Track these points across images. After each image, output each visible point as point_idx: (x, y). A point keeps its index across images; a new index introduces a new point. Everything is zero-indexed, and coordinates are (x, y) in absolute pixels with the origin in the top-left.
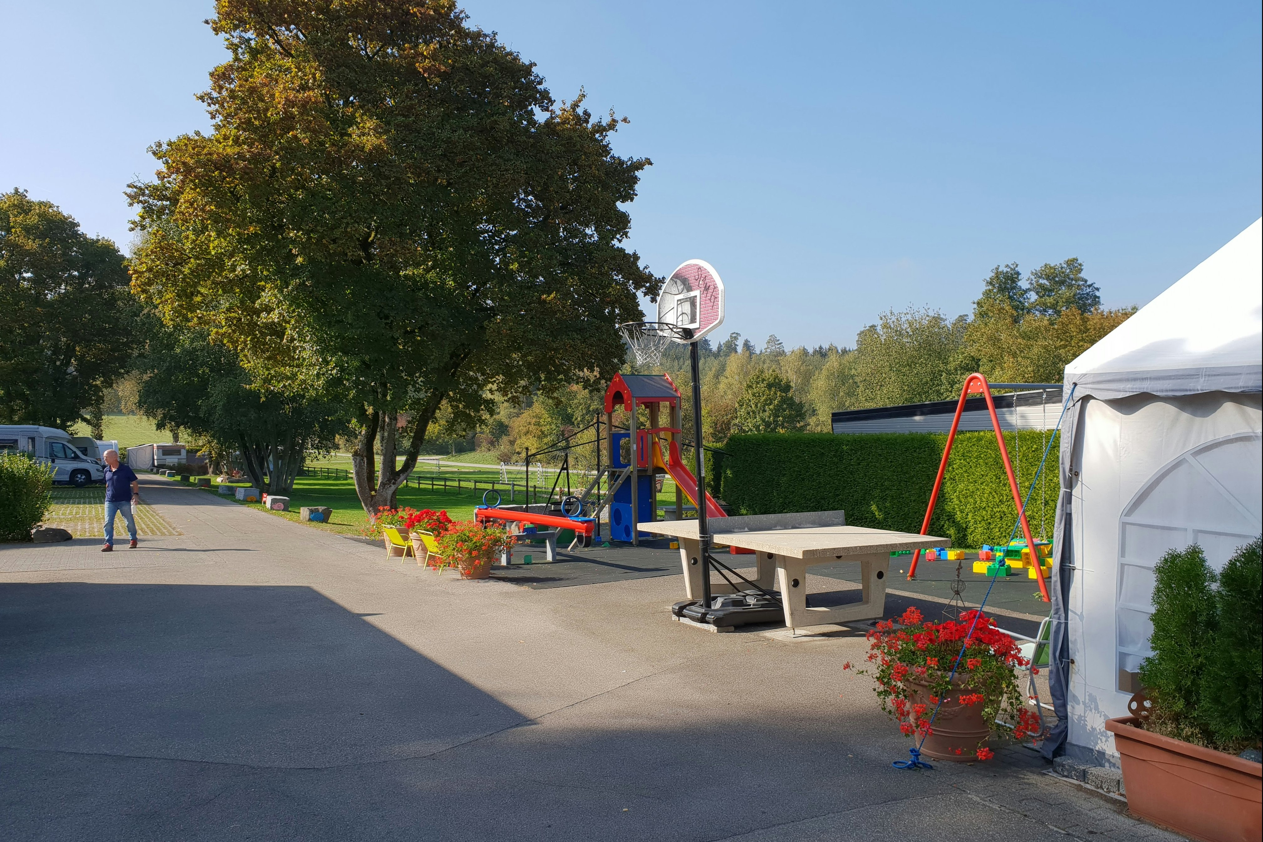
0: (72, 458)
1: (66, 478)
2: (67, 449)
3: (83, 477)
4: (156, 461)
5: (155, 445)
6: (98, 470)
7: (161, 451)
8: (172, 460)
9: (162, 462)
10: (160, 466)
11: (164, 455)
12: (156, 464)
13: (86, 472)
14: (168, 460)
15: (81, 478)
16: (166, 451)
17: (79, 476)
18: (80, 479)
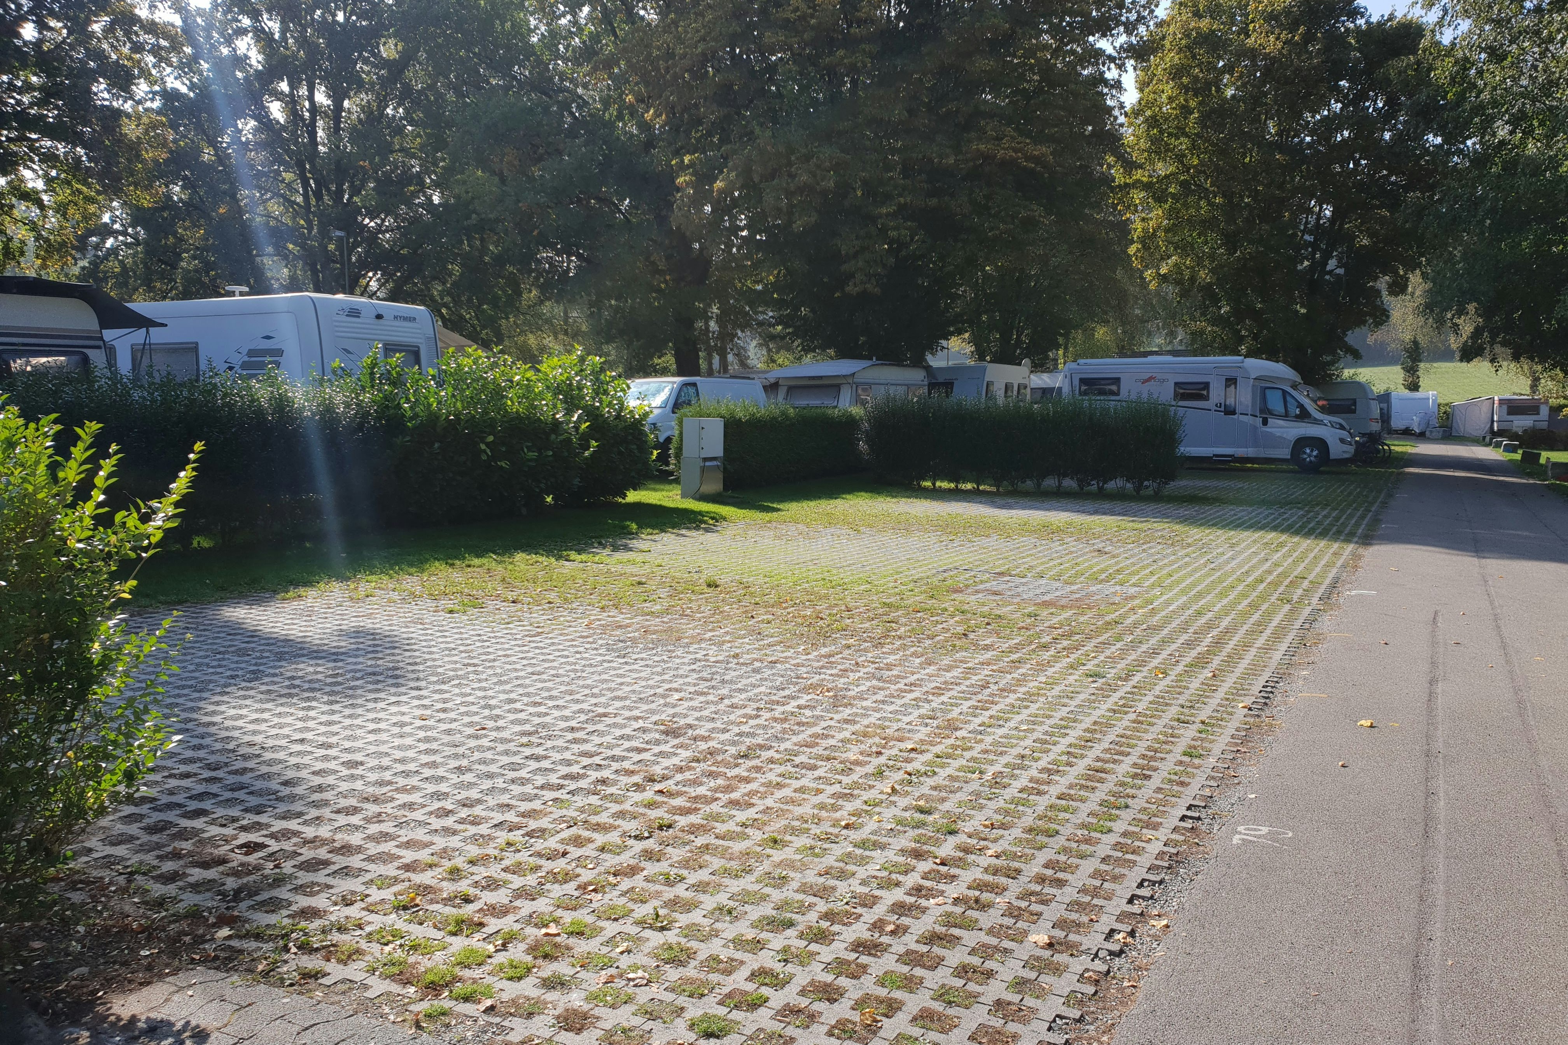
0: (1297, 416)
1: (1285, 453)
2: (1289, 398)
3: (1315, 453)
4: (1495, 424)
5: (1496, 398)
6: (1342, 441)
7: (1505, 407)
8: (1521, 423)
9: (1505, 426)
10: (1501, 433)
11: (1509, 413)
12: (1496, 429)
13: (1320, 444)
14: (1516, 423)
15: (1310, 454)
16: (1514, 408)
17: (1308, 451)
18: (1310, 456)
